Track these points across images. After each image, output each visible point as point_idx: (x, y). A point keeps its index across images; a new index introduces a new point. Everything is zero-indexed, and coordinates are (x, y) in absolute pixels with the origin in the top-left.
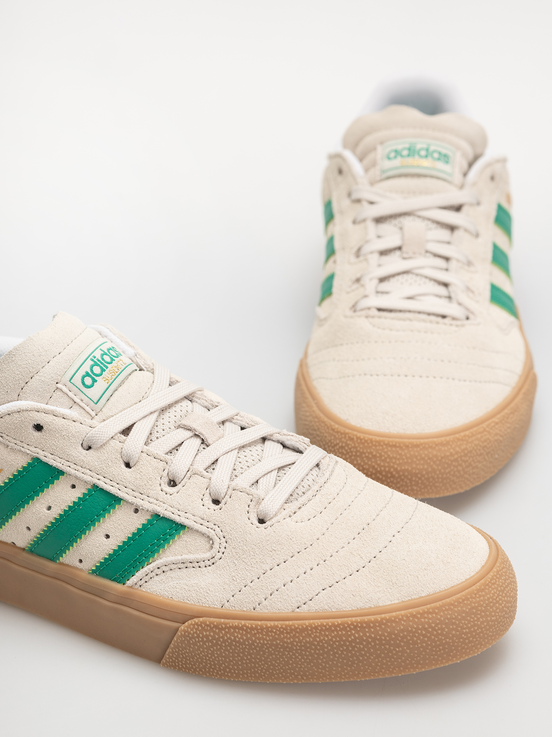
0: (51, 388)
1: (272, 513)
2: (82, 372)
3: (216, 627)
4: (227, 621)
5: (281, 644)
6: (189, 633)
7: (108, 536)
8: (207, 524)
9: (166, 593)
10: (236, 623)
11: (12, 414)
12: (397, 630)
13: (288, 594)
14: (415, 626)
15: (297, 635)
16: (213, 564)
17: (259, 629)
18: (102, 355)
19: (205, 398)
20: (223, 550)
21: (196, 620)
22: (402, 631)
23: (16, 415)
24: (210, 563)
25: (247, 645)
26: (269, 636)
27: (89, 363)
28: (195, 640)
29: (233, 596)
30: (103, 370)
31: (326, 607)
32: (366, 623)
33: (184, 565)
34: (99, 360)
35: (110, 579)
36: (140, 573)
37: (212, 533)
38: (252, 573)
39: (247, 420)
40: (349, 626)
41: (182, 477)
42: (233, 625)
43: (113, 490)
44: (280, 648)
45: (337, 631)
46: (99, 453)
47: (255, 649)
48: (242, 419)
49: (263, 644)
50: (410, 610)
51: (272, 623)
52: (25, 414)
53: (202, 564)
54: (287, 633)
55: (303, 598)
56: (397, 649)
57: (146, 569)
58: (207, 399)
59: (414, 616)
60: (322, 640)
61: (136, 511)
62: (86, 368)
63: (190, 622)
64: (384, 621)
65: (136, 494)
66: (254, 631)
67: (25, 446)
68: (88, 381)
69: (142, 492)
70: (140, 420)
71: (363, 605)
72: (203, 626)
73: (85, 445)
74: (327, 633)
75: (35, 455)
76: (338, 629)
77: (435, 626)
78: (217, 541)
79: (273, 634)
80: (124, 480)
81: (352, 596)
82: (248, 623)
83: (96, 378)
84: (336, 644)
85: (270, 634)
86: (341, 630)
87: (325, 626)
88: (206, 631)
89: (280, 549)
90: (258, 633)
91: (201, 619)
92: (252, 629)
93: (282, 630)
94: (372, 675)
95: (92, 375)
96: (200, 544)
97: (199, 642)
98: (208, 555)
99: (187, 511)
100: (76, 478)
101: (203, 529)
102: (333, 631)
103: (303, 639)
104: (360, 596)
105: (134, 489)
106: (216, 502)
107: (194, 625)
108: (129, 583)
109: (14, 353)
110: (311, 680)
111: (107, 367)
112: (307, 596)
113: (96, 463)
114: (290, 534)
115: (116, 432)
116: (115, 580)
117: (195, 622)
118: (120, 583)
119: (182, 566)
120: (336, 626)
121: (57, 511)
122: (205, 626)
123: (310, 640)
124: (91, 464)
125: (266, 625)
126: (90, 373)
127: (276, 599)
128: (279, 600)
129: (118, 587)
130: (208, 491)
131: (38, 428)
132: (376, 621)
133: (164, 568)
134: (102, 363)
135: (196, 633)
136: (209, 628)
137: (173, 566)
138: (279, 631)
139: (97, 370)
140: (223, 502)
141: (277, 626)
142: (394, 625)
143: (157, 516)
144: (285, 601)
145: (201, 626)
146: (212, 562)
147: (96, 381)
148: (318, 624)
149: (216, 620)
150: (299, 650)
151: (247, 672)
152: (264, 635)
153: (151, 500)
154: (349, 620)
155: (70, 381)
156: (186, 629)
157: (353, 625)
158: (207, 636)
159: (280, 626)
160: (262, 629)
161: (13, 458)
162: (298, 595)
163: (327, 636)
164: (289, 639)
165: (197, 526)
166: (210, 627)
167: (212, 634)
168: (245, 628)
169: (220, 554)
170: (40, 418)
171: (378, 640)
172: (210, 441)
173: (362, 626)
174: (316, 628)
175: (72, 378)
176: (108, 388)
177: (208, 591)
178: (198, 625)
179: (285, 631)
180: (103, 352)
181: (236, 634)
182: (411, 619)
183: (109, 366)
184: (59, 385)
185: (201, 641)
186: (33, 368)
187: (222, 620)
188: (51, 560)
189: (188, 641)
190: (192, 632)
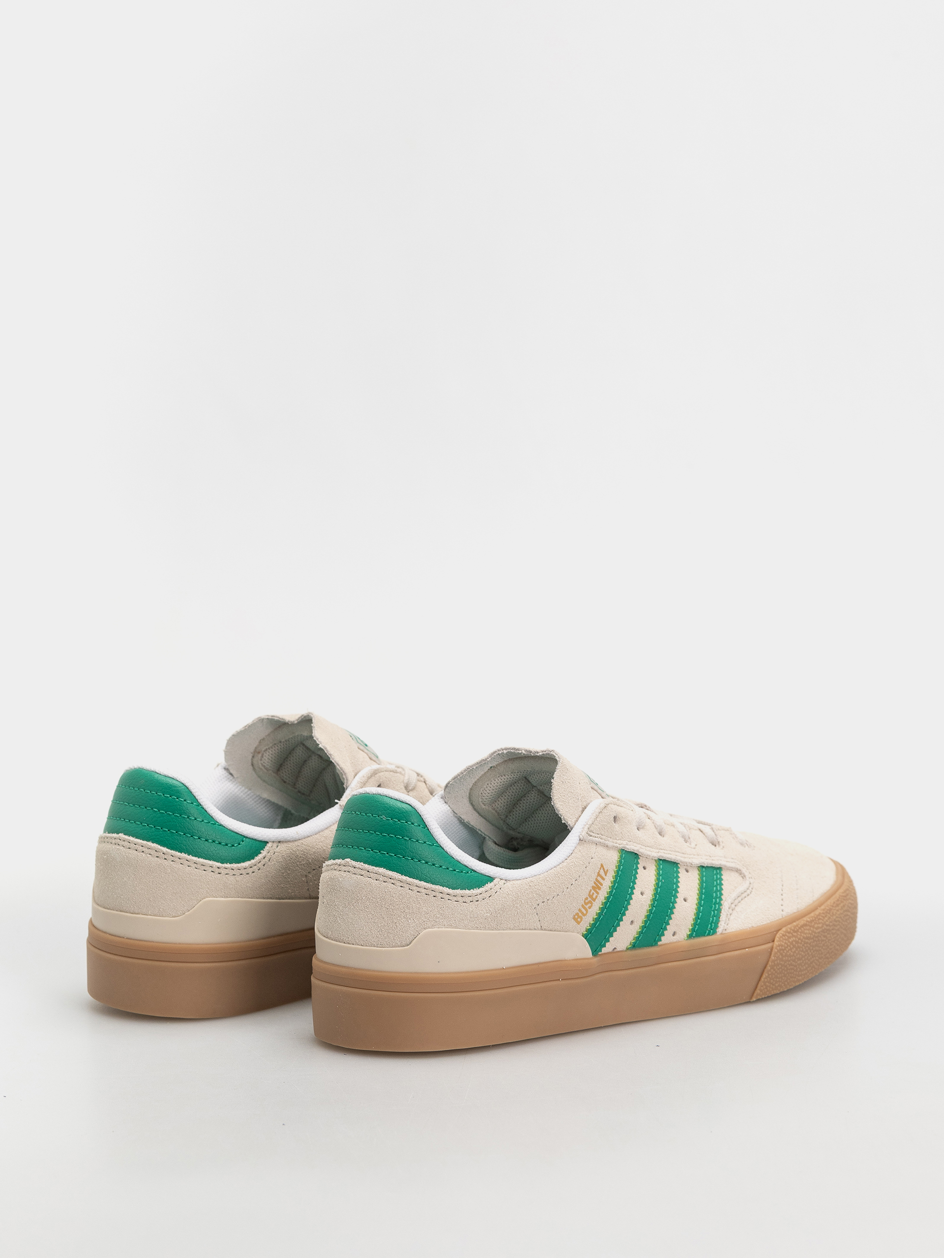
7: (685, 900)
11: (602, 811)
21: (778, 935)
23: (605, 810)
24: (751, 889)
28: (786, 950)
35: (705, 935)
37: (736, 866)
42: (801, 924)
43: (671, 857)
52: (609, 807)
53: (748, 892)
57: (724, 913)
67: (614, 840)
88: (789, 938)
91: (784, 930)
96: (736, 877)
101: (730, 865)
108: (718, 931)
116: (709, 935)
118: (714, 934)
129: (714, 937)
133: (732, 906)
143: (702, 868)
153: (689, 857)
156: (779, 943)
165: (726, 864)
188: (652, 946)
189: (782, 954)
190: (783, 943)
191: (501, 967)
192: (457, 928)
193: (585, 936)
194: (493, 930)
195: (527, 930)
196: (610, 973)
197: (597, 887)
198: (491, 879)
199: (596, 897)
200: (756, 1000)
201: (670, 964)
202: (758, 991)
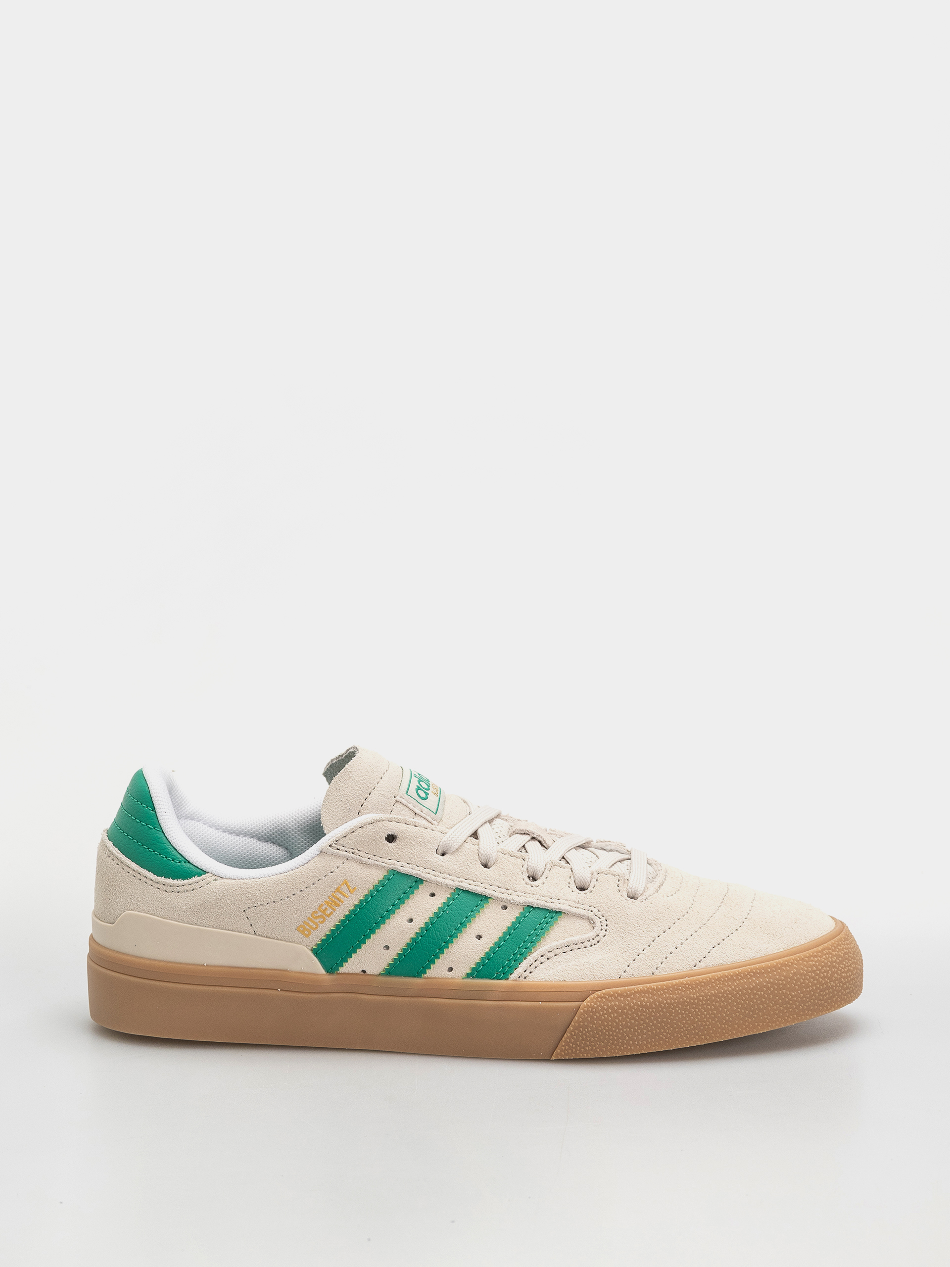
0: (391, 801)
1: (640, 889)
2: (414, 786)
3: (620, 996)
5: (688, 1000)
6: (593, 1007)
7: (479, 937)
8: (581, 907)
11: (365, 826)
12: (792, 973)
13: (682, 955)
14: (805, 969)
16: (598, 942)
17: (665, 989)
20: (604, 927)
21: (599, 993)
22: (795, 974)
23: (371, 827)
24: (595, 941)
25: (654, 1008)
27: (415, 779)
28: (600, 1014)
29: (629, 966)
31: (722, 962)
32: (763, 968)
33: (569, 947)
35: (491, 977)
36: (524, 964)
37: (591, 915)
38: (642, 942)
40: (749, 973)
41: (543, 869)
42: (638, 990)
43: (480, 890)
44: (687, 1006)
45: (739, 980)
46: (456, 856)
47: (662, 1011)
49: (671, 1003)
52: (380, 824)
53: (588, 944)
54: (693, 988)
55: (697, 956)
56: (793, 994)
57: (530, 959)
59: (803, 960)
60: (726, 991)
61: (505, 908)
62: (415, 783)
63: (592, 996)
65: (503, 890)
66: (660, 992)
67: (379, 859)
68: (422, 794)
69: (509, 888)
70: (480, 827)
71: (755, 955)
72: (607, 997)
73: (440, 851)
75: (390, 866)
77: (822, 969)
78: (597, 921)
79: (680, 992)
80: (488, 879)
81: (742, 949)
83: (427, 792)
84: (739, 994)
85: (676, 992)
86: (742, 978)
88: (611, 1001)
89: (662, 918)
90: (665, 993)
91: (604, 991)
92: (658, 990)
93: (687, 986)
94: (770, 1026)
95: (422, 788)
96: (580, 926)
97: (603, 1015)
98: (592, 934)
99: (559, 898)
100: (438, 884)
101: (581, 912)
102: (735, 980)
103: (708, 993)
104: (750, 948)
105: (500, 885)
106: (582, 888)
107: (596, 998)
108: (512, 977)
109: (350, 770)
110: (714, 1039)
112: (701, 954)
113: (455, 866)
114: (665, 904)
115: (466, 837)
116: (497, 978)
117: (597, 995)
118: (503, 979)
119: (566, 949)
120: (737, 975)
121: (420, 922)
122: (609, 997)
123: (715, 992)
124: (451, 868)
127: (673, 961)
128: (676, 961)
129: (503, 982)
130: (572, 879)
131: (391, 838)
133: (549, 955)
135: (600, 1005)
136: (613, 999)
137: (556, 952)
138: (685, 987)
140: (591, 886)
141: (682, 983)
143: (530, 908)
144: (682, 961)
145: (605, 998)
146: (596, 941)
147: (428, 795)
148: (720, 975)
149: (619, 989)
150: (704, 1004)
151: (652, 1041)
152: (671, 994)
153: (520, 894)
154: (748, 968)
155: (407, 794)
156: (589, 1004)
157: (753, 972)
158: (612, 1007)
159: (685, 982)
160: (668, 988)
161: (368, 873)
162: (693, 954)
163: (730, 986)
164: (694, 994)
165: (574, 910)
166: (614, 997)
167: (617, 1003)
168: (651, 991)
169: (604, 932)
170: (393, 828)
171: (776, 984)
173: (761, 971)
174: (719, 979)
175: (407, 791)
176: (439, 801)
177: (603, 966)
178: (601, 998)
181: (642, 999)
184: (398, 799)
185: (605, 1014)
186: (370, 783)
187: (625, 988)
188: (415, 977)
189: (592, 1017)
190: (596, 1006)
191: (201, 962)
192: (155, 915)
193: (315, 952)
194: (192, 925)
195: (235, 931)
196: (353, 995)
197: (335, 902)
198: (202, 872)
199: (331, 913)
200: (555, 1060)
201: (435, 1000)
202: (558, 1050)
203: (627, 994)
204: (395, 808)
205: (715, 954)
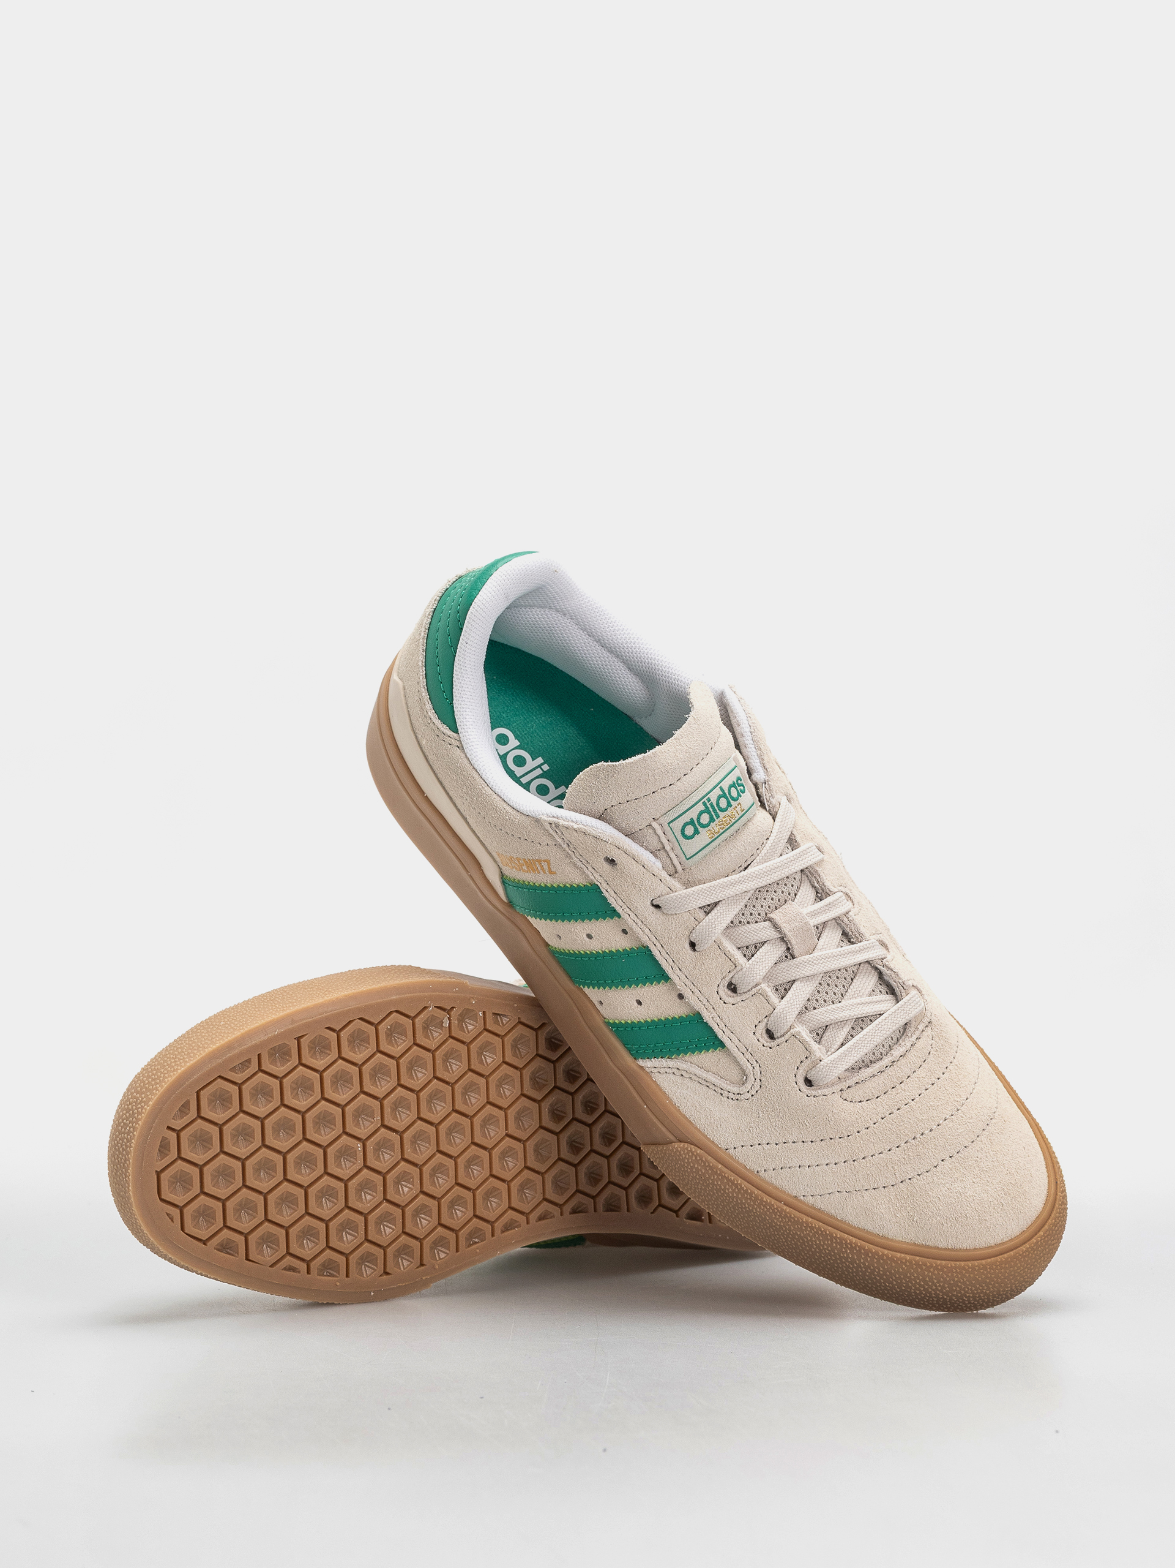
0: (645, 822)
1: (822, 1082)
2: (686, 818)
3: (711, 1168)
4: (725, 1170)
5: (770, 1221)
6: (681, 1155)
8: (748, 1056)
9: (675, 1098)
10: (732, 1177)
11: (588, 835)
13: (799, 1178)
14: (916, 1275)
15: (790, 1223)
16: (737, 1100)
17: (753, 1197)
18: (719, 797)
19: (818, 878)
20: (753, 1092)
21: (693, 1148)
23: (592, 840)
25: (734, 1203)
26: (760, 1208)
27: (700, 807)
28: (684, 1166)
29: (743, 1146)
30: (712, 820)
33: (707, 1083)
34: (712, 806)
35: (624, 1045)
36: (658, 1062)
38: (772, 1134)
39: (853, 929)
41: (748, 989)
43: (666, 966)
44: (766, 1224)
46: (667, 917)
48: (848, 923)
49: (751, 1212)
50: (918, 1258)
51: (769, 1199)
52: (603, 844)
53: (725, 1094)
54: (780, 1216)
55: (813, 1189)
57: (666, 1062)
58: (819, 880)
61: (680, 998)
62: (693, 814)
63: (686, 1145)
64: (885, 1258)
65: (688, 982)
66: (747, 1195)
67: (590, 869)
68: (689, 830)
69: (696, 984)
70: (727, 899)
72: (698, 1158)
73: (656, 902)
74: (821, 1238)
75: (596, 882)
76: (834, 1241)
78: (751, 1080)
79: (765, 1210)
80: (681, 960)
81: (863, 1215)
82: (745, 1185)
83: (700, 829)
85: (762, 1207)
87: (822, 1232)
89: (813, 1127)
90: (751, 1199)
91: (699, 1151)
92: (746, 1192)
93: (776, 1211)
95: (697, 824)
98: (736, 1090)
100: (631, 927)
101: (743, 1060)
103: (793, 1230)
105: (689, 976)
106: (770, 1035)
107: (689, 1151)
108: (641, 1062)
111: (718, 817)
112: (819, 1190)
113: (659, 926)
114: (831, 1115)
115: (697, 904)
117: (691, 1148)
118: (632, 1055)
119: (703, 1083)
121: (595, 946)
123: (800, 1234)
124: (654, 925)
125: (762, 1198)
126: (696, 822)
127: (784, 1176)
128: (788, 1179)
129: (628, 1059)
130: (766, 1020)
131: (611, 862)
132: (877, 1253)
133: (684, 1073)
134: (714, 810)
135: (688, 1159)
136: (703, 1164)
137: (694, 1077)
138: (773, 1210)
139: (705, 818)
140: (777, 1041)
141: (773, 1205)
142: (894, 1265)
143: (698, 1017)
144: (793, 1183)
145: (696, 1158)
146: (737, 1098)
147: (699, 833)
148: (815, 1225)
149: (713, 1162)
152: (756, 1205)
155: (669, 823)
156: (679, 1149)
157: (851, 1245)
159: (775, 1207)
160: (756, 1198)
161: (572, 872)
162: (809, 1185)
163: (820, 1241)
165: (737, 1054)
166: (705, 1164)
168: (739, 1187)
169: (749, 1095)
170: (619, 855)
172: (796, 953)
173: (860, 1250)
174: (812, 1228)
175: (672, 821)
176: (709, 844)
177: (719, 1126)
178: (693, 1154)
179: (778, 1214)
180: (721, 793)
181: (727, 1187)
182: (915, 1266)
183: (722, 815)
184: (654, 824)
187: (720, 1166)
188: (572, 981)
189: (676, 1160)
190: (684, 1156)
193: (502, 878)
196: (521, 935)
197: (533, 867)
199: (526, 871)
201: (576, 1010)
203: (717, 1172)
204: (646, 831)
205: (833, 1200)
